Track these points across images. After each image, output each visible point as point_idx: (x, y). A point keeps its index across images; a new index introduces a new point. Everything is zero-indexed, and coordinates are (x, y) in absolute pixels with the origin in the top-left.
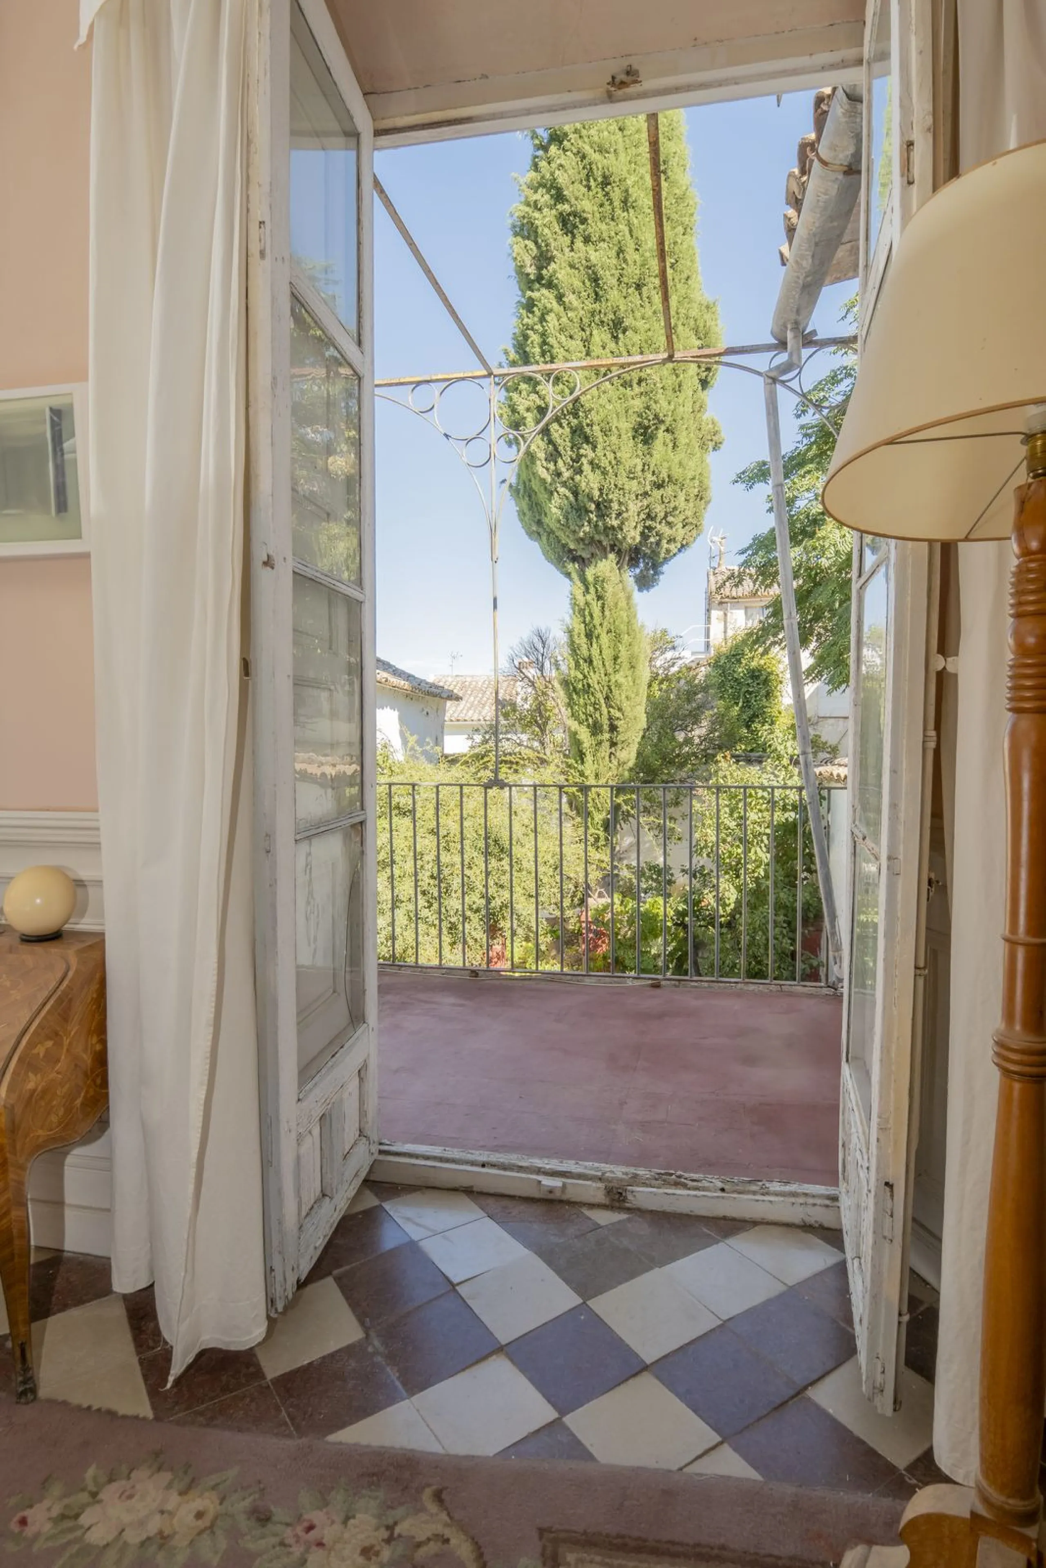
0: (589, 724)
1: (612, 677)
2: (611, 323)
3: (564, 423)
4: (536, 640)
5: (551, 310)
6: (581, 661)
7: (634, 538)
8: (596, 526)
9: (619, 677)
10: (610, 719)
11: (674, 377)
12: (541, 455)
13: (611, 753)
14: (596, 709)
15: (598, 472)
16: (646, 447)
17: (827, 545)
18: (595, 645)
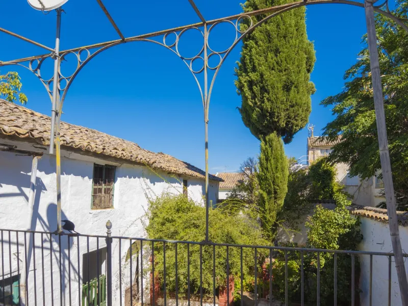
0: (267, 191)
1: (275, 174)
2: (274, 50)
3: (258, 86)
4: (249, 161)
5: (253, 47)
6: (264, 169)
7: (283, 125)
8: (269, 121)
9: (278, 174)
10: (274, 189)
11: (298, 69)
12: (250, 97)
13: (275, 202)
14: (269, 186)
15: (270, 102)
16: (287, 93)
17: (359, 124)
18: (269, 164)
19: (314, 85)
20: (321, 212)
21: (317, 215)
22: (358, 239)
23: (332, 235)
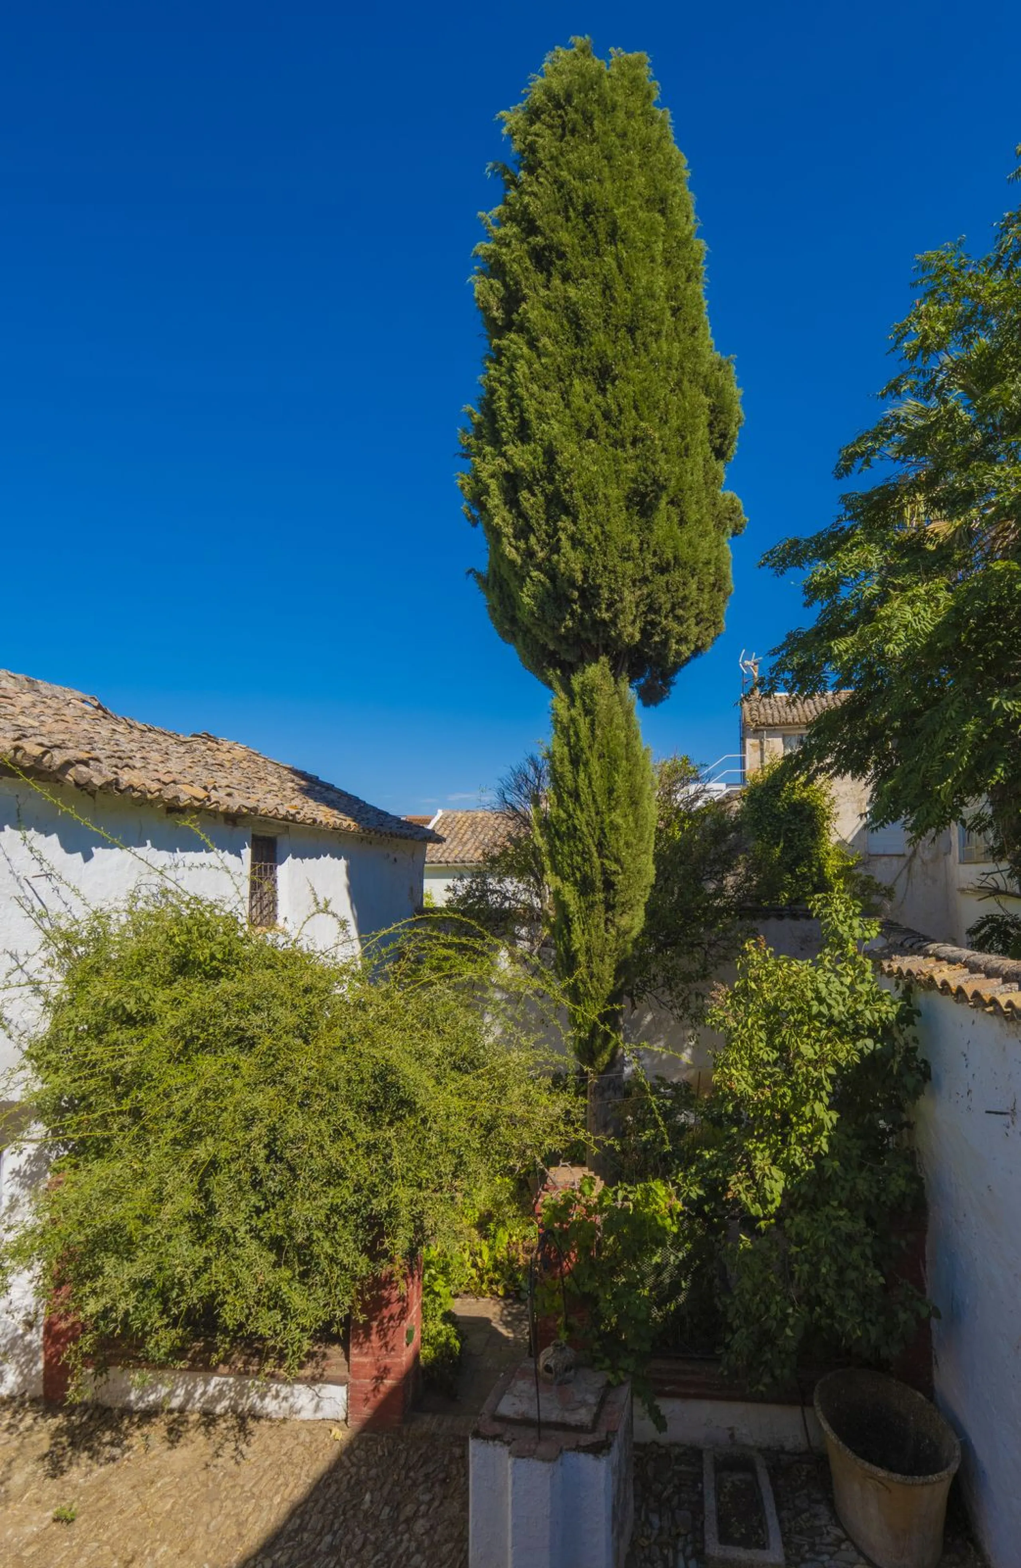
0: (576, 880)
1: (606, 816)
2: (596, 371)
3: (538, 491)
5: (522, 357)
6: (565, 796)
7: (632, 636)
8: (582, 620)
9: (616, 817)
10: (604, 872)
11: (680, 440)
12: (509, 530)
13: (607, 920)
14: (585, 860)
15: (580, 549)
16: (643, 520)
18: (582, 775)
19: (739, 502)
20: (765, 968)
21: (746, 983)
22: (910, 1081)
23: (808, 1072)
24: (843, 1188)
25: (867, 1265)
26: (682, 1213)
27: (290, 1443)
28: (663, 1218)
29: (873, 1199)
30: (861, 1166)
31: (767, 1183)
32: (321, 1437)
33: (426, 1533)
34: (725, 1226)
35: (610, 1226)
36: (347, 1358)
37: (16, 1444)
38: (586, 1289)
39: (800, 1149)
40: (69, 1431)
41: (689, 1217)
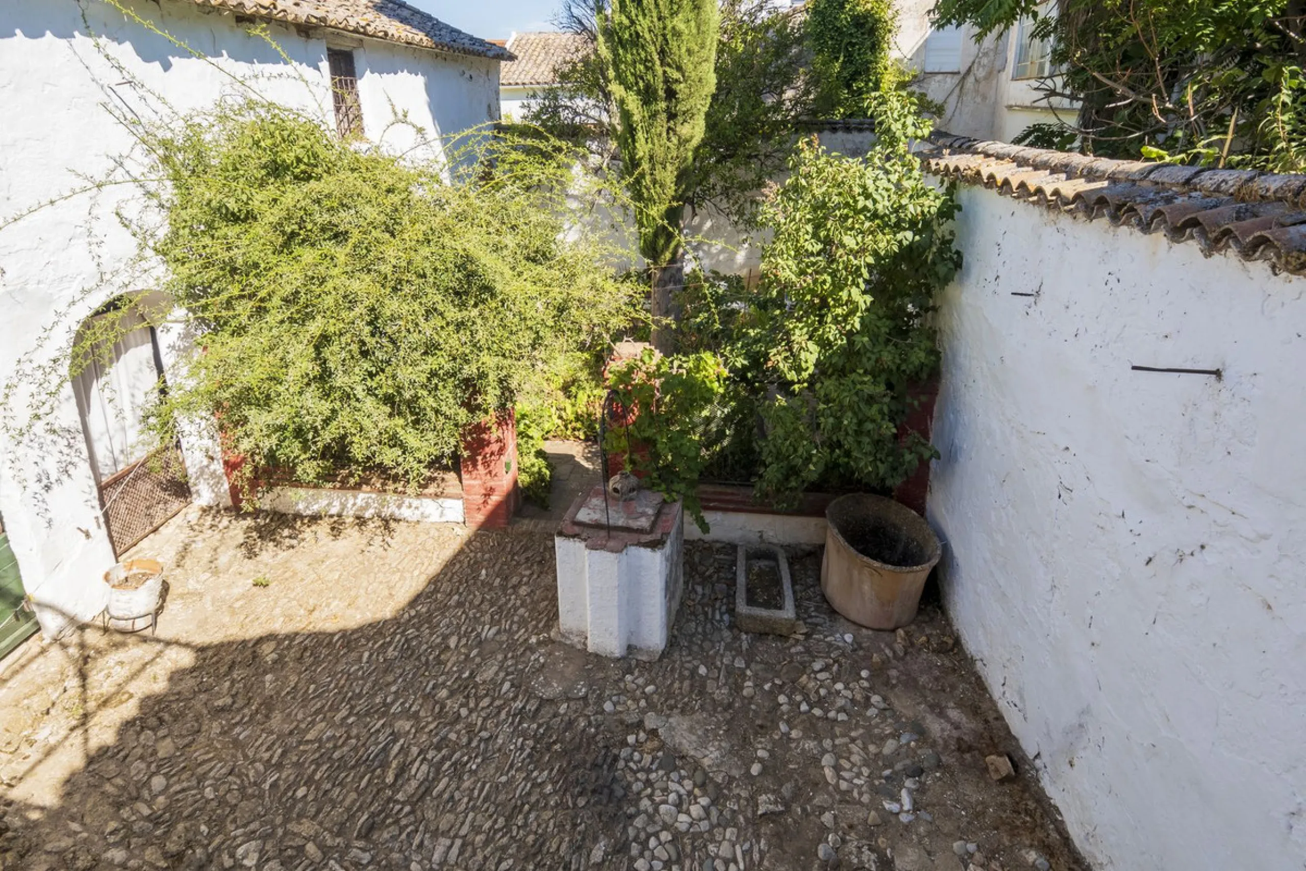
0: (639, 90)
1: (668, 22)
9: (678, 22)
13: (669, 129)
14: (647, 68)
20: (816, 166)
21: (797, 179)
22: (942, 270)
23: (849, 260)
24: (869, 359)
25: (883, 419)
26: (728, 378)
27: (423, 537)
28: (711, 382)
29: (894, 368)
30: (888, 341)
31: (803, 355)
32: (446, 533)
33: (528, 595)
34: (766, 390)
35: (666, 388)
36: (461, 481)
37: (218, 537)
38: (646, 434)
39: (834, 327)
40: (258, 529)
41: (734, 382)
